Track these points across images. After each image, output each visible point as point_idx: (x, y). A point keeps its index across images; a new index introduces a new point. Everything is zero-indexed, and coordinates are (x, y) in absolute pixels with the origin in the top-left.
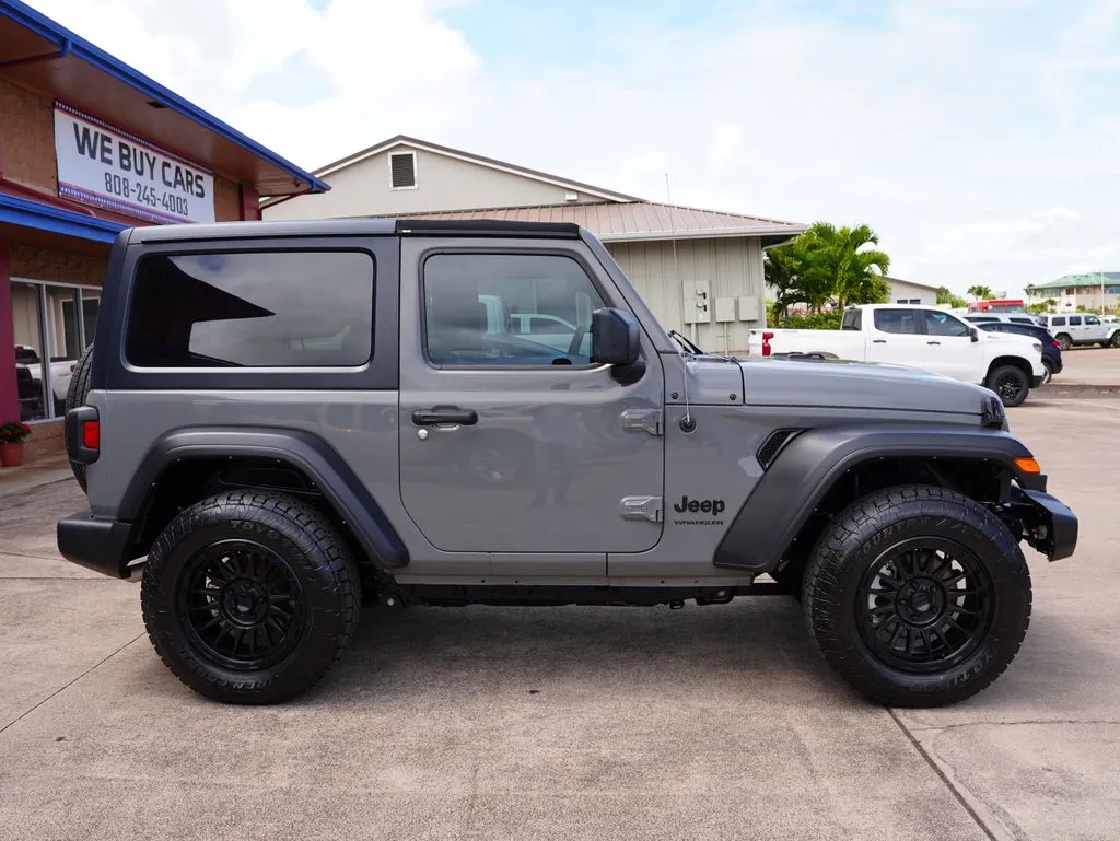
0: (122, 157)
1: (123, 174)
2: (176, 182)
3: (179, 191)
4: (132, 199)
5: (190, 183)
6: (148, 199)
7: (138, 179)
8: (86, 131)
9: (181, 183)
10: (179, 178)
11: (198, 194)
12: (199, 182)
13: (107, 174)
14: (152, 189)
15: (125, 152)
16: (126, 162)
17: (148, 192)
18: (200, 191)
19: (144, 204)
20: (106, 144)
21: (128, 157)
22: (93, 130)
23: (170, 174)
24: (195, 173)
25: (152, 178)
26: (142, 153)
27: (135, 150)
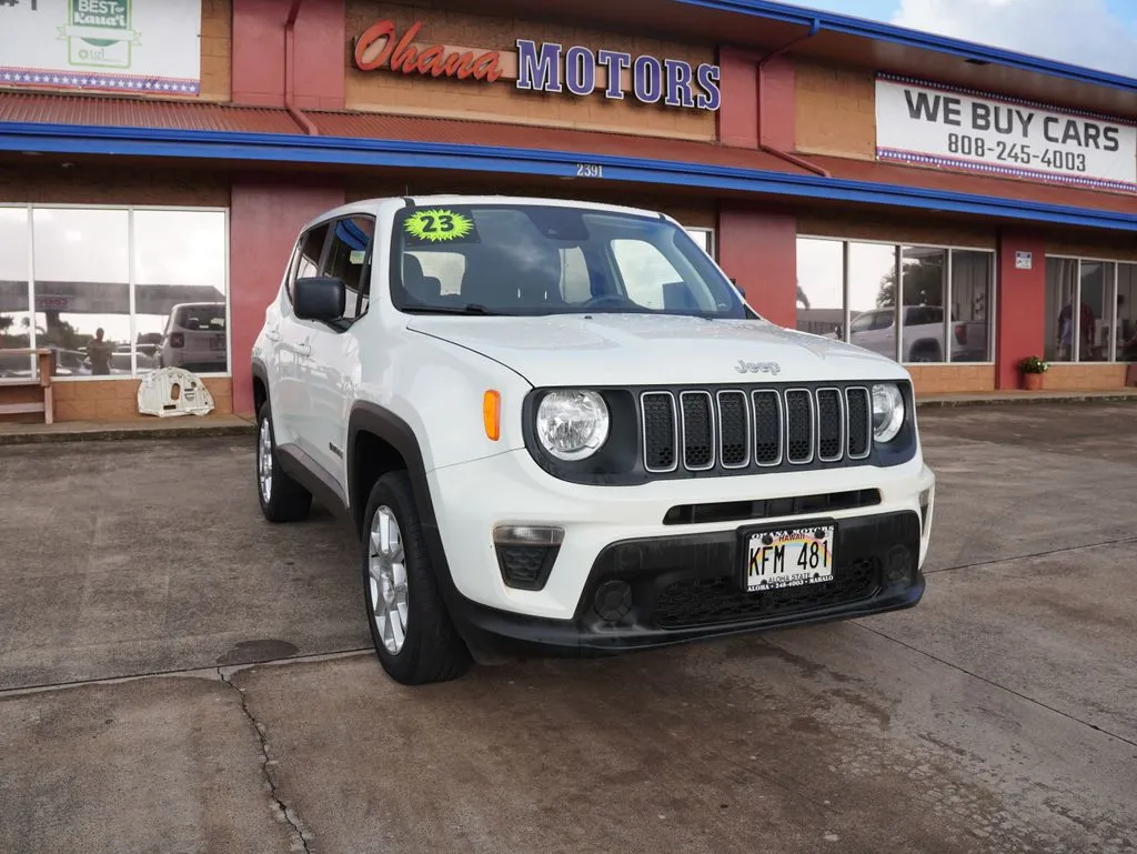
0: (975, 116)
1: (975, 134)
2: (1066, 137)
3: (1071, 146)
4: (990, 157)
5: (1095, 138)
6: (1016, 157)
7: (1003, 137)
8: (923, 98)
9: (1076, 137)
10: (1072, 132)
11: (1106, 148)
12: (1110, 134)
13: (950, 135)
14: (1023, 147)
15: (981, 112)
16: (981, 122)
17: (1018, 150)
18: (1112, 144)
19: (1010, 162)
20: (952, 106)
21: (985, 117)
22: (931, 95)
23: (1057, 130)
24: (1102, 126)
25: (1025, 134)
26: (1010, 112)
27: (996, 109)
